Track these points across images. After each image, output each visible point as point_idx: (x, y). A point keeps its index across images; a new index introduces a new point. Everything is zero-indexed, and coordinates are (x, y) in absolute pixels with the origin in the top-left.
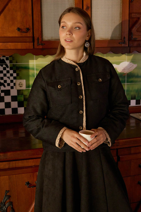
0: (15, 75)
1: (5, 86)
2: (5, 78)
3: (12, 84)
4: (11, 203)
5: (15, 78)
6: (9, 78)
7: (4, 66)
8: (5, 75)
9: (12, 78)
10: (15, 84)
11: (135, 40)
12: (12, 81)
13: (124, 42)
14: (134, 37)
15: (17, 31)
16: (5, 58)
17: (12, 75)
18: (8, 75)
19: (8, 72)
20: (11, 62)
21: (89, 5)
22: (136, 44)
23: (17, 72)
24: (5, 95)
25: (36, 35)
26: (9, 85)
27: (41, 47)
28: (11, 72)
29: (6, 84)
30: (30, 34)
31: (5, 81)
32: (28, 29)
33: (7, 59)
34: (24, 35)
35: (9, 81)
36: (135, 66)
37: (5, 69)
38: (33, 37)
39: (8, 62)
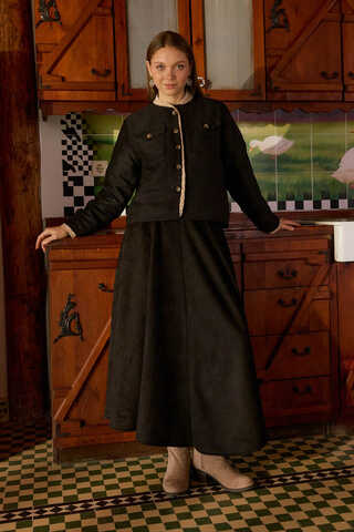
0: (91, 153)
1: (74, 171)
2: (75, 158)
3: (86, 168)
4: (76, 315)
5: (91, 158)
6: (81, 157)
7: (74, 138)
8: (75, 153)
9: (86, 158)
10: (90, 168)
11: (277, 90)
12: (86, 163)
13: (259, 94)
14: (274, 85)
15: (90, 74)
16: (75, 126)
17: (85, 153)
18: (80, 153)
19: (80, 148)
20: (84, 132)
21: (201, 37)
22: (278, 96)
23: (95, 148)
24: (75, 185)
25: (121, 81)
26: (81, 168)
27: (127, 98)
28: (85, 148)
29: (76, 167)
30: (111, 78)
31: (75, 163)
32: (108, 72)
33: (79, 127)
34: (102, 79)
35: (81, 163)
36: (290, 143)
37: (74, 143)
38: (116, 83)
39: (79, 132)
